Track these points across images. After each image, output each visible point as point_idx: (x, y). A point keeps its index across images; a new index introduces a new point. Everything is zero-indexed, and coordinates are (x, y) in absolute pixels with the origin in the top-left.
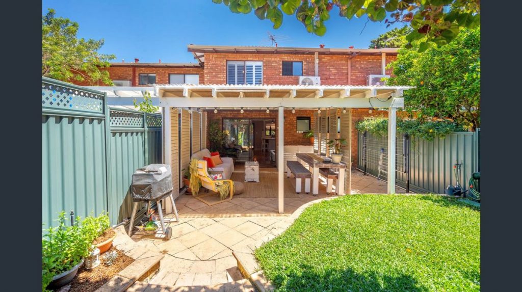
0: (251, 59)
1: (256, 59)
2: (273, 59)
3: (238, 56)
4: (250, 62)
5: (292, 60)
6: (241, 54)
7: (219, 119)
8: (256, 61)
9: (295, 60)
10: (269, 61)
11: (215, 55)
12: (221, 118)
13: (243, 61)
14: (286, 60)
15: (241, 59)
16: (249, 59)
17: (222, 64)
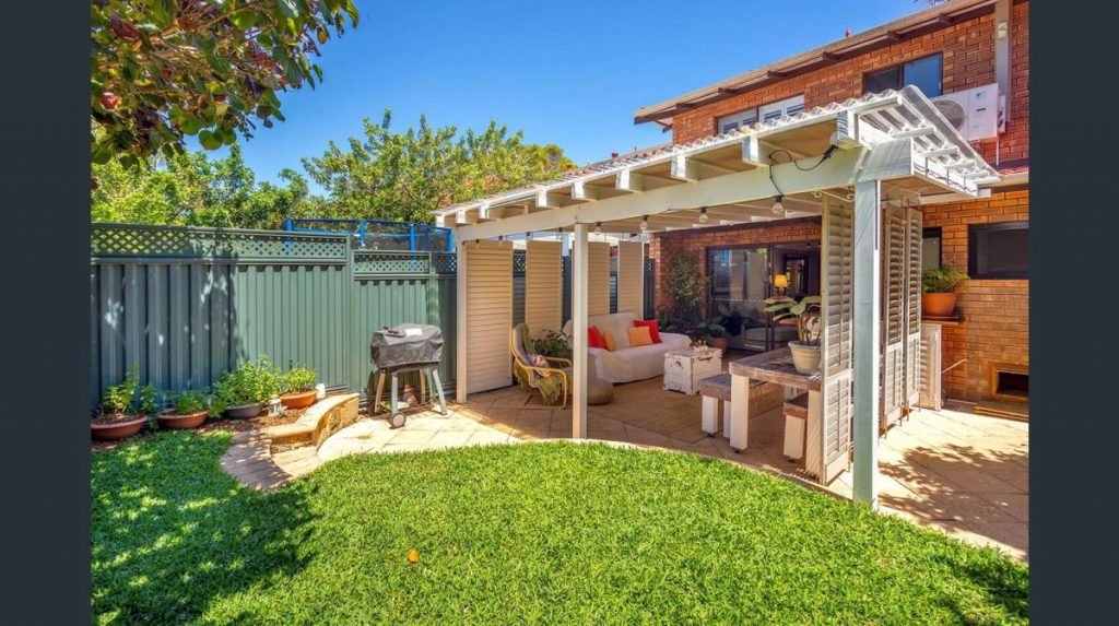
0: (772, 97)
1: (781, 96)
2: (832, 78)
3: (740, 102)
4: (772, 105)
5: (896, 60)
6: (746, 95)
7: (698, 252)
8: (786, 98)
9: (908, 56)
10: (821, 86)
11: (692, 114)
12: (702, 248)
13: (750, 108)
14: (876, 66)
15: (746, 106)
16: (766, 99)
17: (705, 129)
